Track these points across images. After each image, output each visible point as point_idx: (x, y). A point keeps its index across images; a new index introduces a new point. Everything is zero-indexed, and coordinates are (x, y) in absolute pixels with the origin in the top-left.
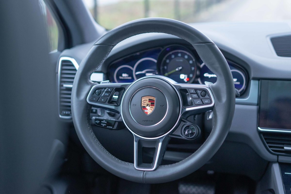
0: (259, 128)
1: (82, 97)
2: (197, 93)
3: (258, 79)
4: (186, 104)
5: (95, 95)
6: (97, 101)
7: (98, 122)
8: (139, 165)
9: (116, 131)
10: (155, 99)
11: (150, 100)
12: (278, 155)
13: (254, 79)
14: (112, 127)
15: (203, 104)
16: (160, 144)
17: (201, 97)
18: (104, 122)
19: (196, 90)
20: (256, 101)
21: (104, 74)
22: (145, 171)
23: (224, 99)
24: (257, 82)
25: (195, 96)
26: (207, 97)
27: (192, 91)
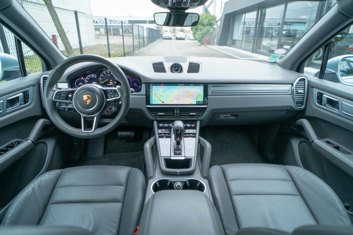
0: (147, 106)
1: (50, 98)
2: (111, 92)
3: (145, 83)
4: (107, 97)
5: (57, 96)
6: (59, 99)
7: (63, 109)
8: (84, 130)
9: (74, 113)
10: (90, 96)
11: (88, 97)
12: (156, 117)
13: (144, 83)
14: (71, 111)
15: (115, 97)
16: (95, 118)
17: (114, 94)
18: (66, 109)
19: (111, 90)
20: (145, 93)
21: (68, 83)
22: (88, 132)
23: (125, 95)
24: (145, 84)
25: (111, 93)
26: (117, 93)
27: (109, 91)
